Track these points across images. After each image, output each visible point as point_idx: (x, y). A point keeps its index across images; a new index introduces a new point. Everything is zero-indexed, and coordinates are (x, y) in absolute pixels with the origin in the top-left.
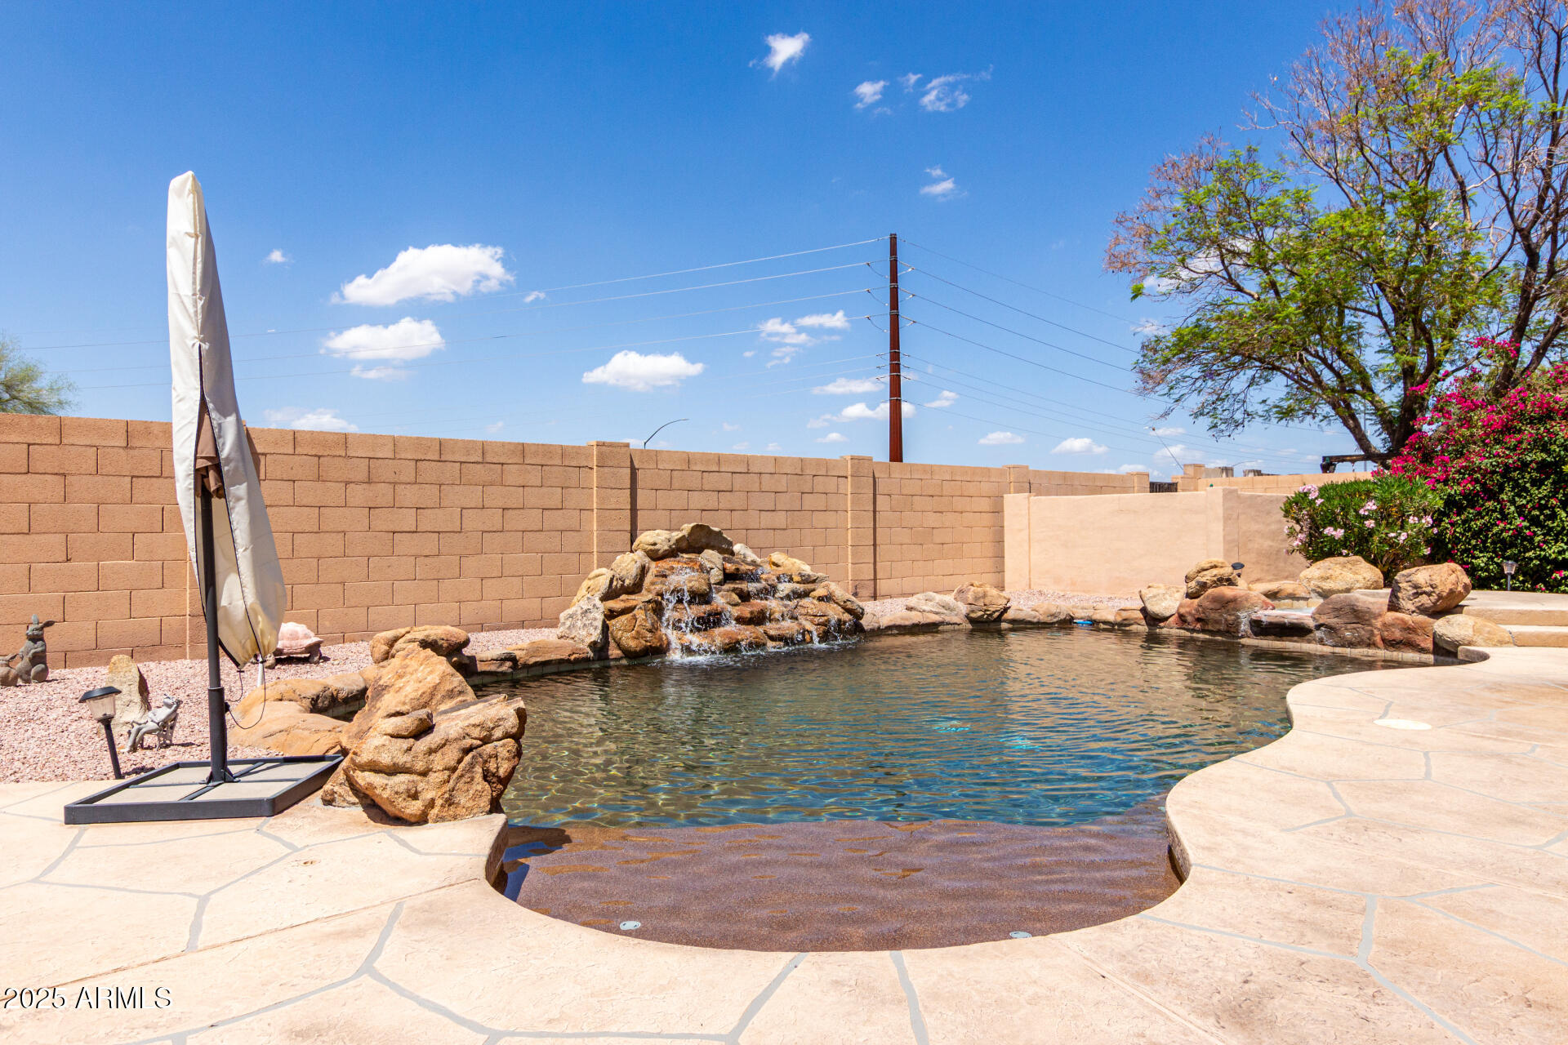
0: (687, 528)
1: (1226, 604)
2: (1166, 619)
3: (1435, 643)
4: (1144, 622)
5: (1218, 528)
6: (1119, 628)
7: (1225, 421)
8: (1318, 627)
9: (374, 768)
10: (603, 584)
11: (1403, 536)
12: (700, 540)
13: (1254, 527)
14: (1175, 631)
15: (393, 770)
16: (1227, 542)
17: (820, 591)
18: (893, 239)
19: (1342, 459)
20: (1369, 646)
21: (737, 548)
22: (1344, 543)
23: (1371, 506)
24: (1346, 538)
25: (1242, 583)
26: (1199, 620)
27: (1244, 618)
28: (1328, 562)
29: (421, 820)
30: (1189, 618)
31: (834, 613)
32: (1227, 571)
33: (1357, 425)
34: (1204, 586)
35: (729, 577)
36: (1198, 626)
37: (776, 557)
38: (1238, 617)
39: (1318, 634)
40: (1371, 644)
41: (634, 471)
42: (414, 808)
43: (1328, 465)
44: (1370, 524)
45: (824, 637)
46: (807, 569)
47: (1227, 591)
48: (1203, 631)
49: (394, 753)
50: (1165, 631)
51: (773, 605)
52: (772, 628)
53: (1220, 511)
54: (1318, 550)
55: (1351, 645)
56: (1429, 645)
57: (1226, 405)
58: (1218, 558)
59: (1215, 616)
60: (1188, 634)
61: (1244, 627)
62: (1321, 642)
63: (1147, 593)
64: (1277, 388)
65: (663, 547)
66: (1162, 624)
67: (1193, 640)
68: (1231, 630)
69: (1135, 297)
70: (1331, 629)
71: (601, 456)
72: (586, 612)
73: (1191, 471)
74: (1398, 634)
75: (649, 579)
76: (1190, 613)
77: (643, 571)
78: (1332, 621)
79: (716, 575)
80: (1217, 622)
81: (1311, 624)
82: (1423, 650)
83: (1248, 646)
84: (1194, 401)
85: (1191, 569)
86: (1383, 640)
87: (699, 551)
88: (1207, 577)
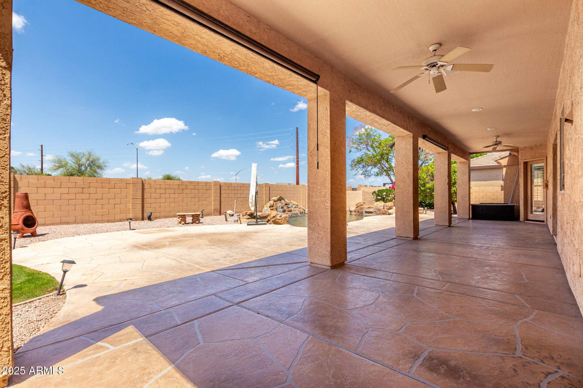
0: (278, 197)
1: (362, 209)
5: (361, 197)
7: (367, 175)
9: (278, 219)
10: (269, 205)
11: (390, 198)
12: (280, 199)
13: (368, 197)
14: (354, 213)
15: (280, 220)
16: (363, 199)
17: (299, 207)
18: (297, 128)
19: (387, 184)
20: (380, 214)
21: (286, 200)
22: (381, 199)
23: (385, 193)
24: (381, 198)
25: (364, 206)
26: (358, 211)
27: (364, 211)
28: (378, 202)
29: (282, 224)
30: (356, 211)
31: (302, 211)
32: (362, 203)
33: (390, 177)
34: (358, 206)
35: (286, 205)
37: (292, 201)
39: (374, 213)
41: (270, 187)
42: (282, 223)
43: (384, 185)
44: (384, 196)
45: (300, 214)
46: (297, 203)
47: (362, 207)
49: (280, 218)
51: (292, 209)
52: (292, 212)
53: (362, 194)
54: (377, 200)
56: (388, 214)
57: (367, 172)
58: (360, 202)
59: (360, 210)
61: (364, 212)
63: (350, 207)
64: (376, 170)
65: (276, 200)
66: (352, 212)
67: (357, 214)
68: (362, 212)
69: (350, 152)
71: (265, 185)
72: (267, 210)
73: (359, 186)
74: (384, 212)
75: (274, 205)
77: (274, 204)
78: (376, 211)
79: (284, 204)
81: (373, 211)
83: (364, 215)
84: (361, 172)
85: (357, 203)
87: (281, 200)
88: (359, 205)
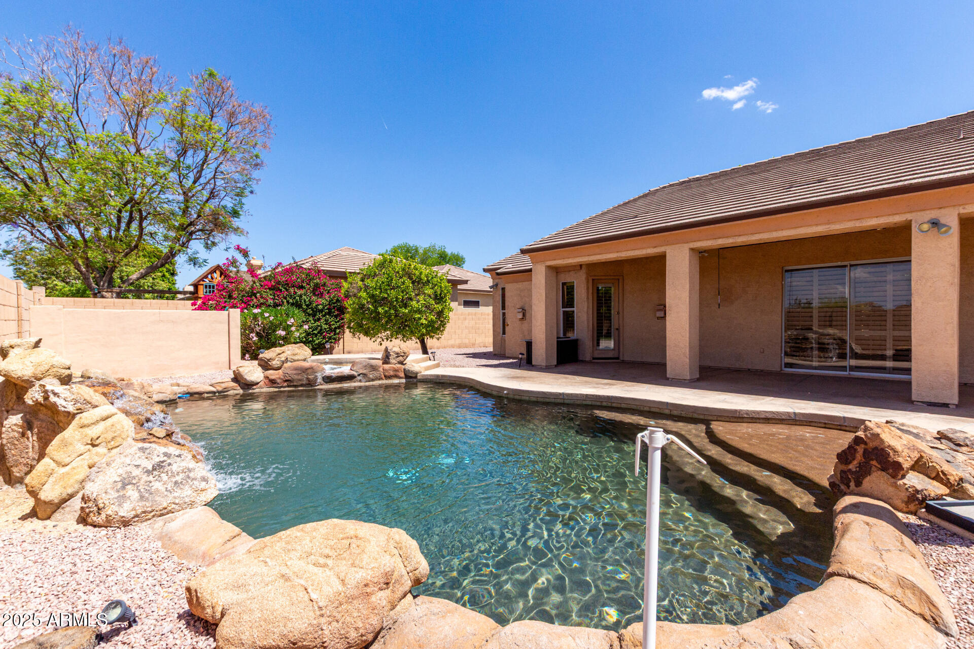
1: (304, 370)
2: (258, 383)
3: (405, 374)
4: (239, 388)
6: (220, 395)
8: (359, 375)
14: (265, 390)
20: (379, 379)
26: (286, 381)
27: (319, 376)
30: (279, 381)
36: (286, 384)
38: (316, 376)
39: (359, 378)
40: (381, 379)
47: (303, 364)
48: (288, 386)
50: (257, 390)
55: (373, 380)
56: (402, 375)
59: (298, 377)
60: (277, 390)
61: (319, 380)
62: (360, 381)
66: (254, 387)
67: (279, 392)
68: (311, 383)
70: (365, 375)
74: (392, 373)
76: (279, 378)
78: (364, 372)
80: (300, 380)
82: (401, 378)
83: (321, 389)
86: (385, 376)
88: (283, 358)
